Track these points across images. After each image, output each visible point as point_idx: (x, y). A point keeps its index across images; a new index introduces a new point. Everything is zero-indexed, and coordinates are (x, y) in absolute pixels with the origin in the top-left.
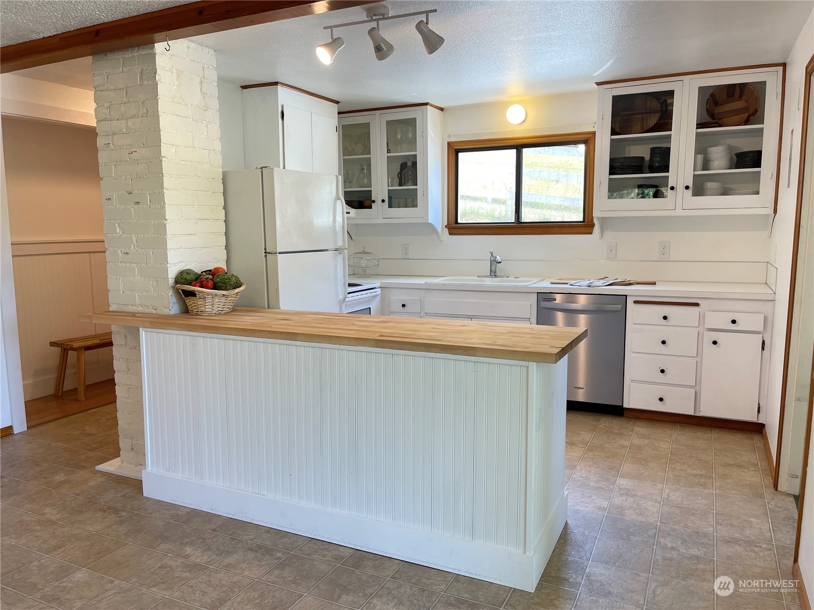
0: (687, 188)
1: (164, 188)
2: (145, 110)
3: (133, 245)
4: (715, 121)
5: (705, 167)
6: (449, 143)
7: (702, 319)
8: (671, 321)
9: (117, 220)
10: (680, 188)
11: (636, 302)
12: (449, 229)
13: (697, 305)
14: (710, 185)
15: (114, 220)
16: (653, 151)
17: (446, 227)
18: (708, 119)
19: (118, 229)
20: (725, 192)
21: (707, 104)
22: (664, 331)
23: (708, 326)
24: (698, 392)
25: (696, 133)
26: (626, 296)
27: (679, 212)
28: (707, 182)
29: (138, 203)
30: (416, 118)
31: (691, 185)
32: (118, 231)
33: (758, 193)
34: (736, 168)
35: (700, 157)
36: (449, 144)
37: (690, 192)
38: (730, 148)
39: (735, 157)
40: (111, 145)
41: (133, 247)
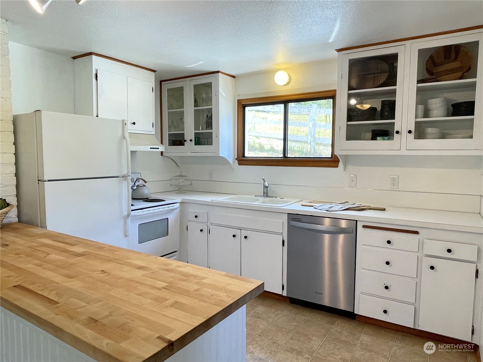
0: (410, 132)
4: (432, 77)
5: (426, 114)
7: (421, 245)
8: (394, 245)
10: (404, 132)
11: (364, 227)
12: (238, 161)
13: (417, 233)
14: (430, 130)
16: (384, 103)
17: (236, 159)
18: (427, 76)
20: (443, 136)
21: (426, 64)
22: (388, 253)
23: (425, 252)
24: (417, 308)
25: (417, 87)
26: (357, 221)
27: (403, 152)
28: (427, 128)
30: (211, 83)
31: (413, 130)
33: (471, 137)
34: (452, 116)
35: (421, 107)
36: (238, 101)
37: (412, 136)
38: (447, 100)
39: (452, 107)
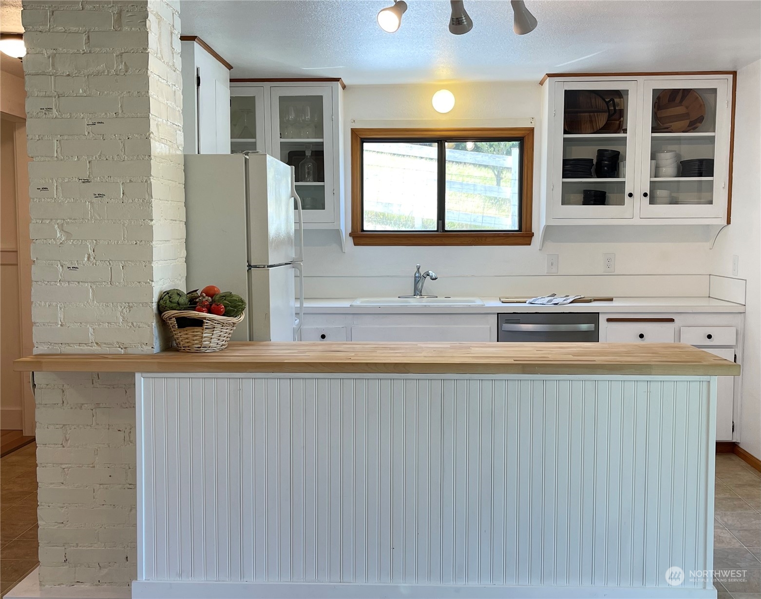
0: (645, 195)
1: (151, 175)
2: (122, 66)
3: (86, 256)
5: (657, 173)
6: (352, 130)
7: (677, 335)
8: (648, 339)
9: (57, 220)
10: (638, 195)
11: (609, 320)
12: (354, 238)
13: (672, 320)
15: (51, 220)
16: (601, 153)
17: (350, 235)
19: (58, 232)
21: (655, 107)
25: (652, 137)
26: (598, 313)
27: (637, 221)
29: (101, 196)
30: (322, 96)
31: (648, 192)
32: (58, 235)
33: (711, 202)
34: (682, 176)
35: (653, 163)
36: (354, 131)
37: (648, 198)
39: (681, 165)
40: (54, 110)
41: (86, 259)
